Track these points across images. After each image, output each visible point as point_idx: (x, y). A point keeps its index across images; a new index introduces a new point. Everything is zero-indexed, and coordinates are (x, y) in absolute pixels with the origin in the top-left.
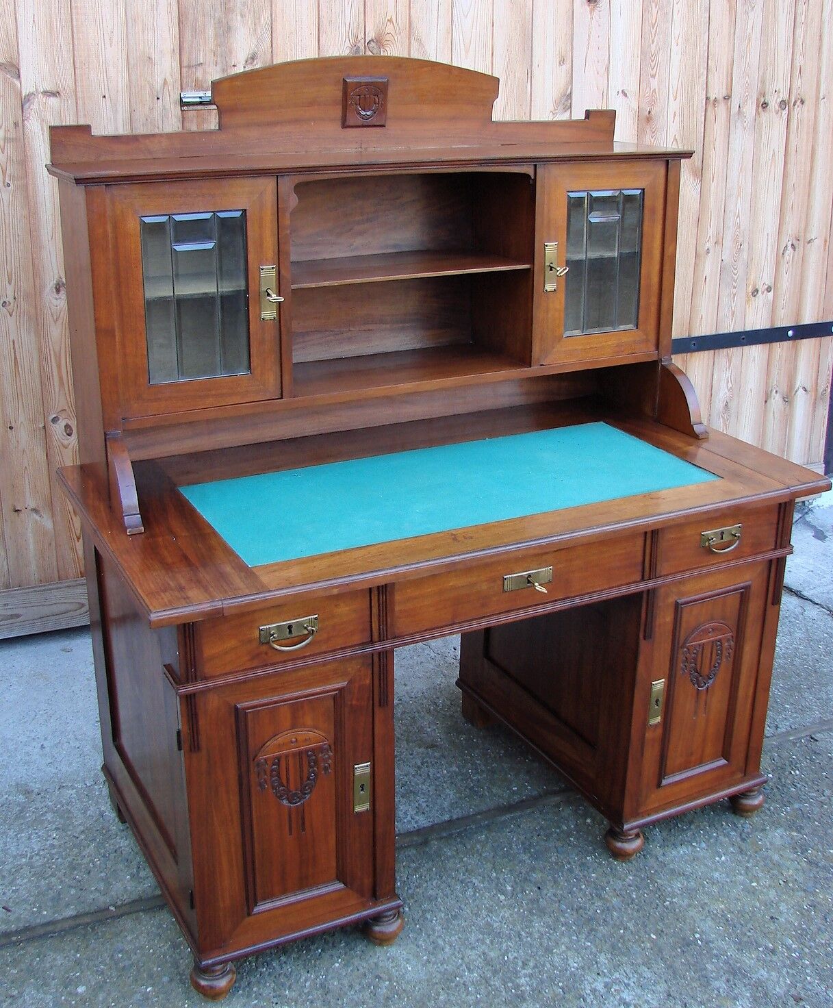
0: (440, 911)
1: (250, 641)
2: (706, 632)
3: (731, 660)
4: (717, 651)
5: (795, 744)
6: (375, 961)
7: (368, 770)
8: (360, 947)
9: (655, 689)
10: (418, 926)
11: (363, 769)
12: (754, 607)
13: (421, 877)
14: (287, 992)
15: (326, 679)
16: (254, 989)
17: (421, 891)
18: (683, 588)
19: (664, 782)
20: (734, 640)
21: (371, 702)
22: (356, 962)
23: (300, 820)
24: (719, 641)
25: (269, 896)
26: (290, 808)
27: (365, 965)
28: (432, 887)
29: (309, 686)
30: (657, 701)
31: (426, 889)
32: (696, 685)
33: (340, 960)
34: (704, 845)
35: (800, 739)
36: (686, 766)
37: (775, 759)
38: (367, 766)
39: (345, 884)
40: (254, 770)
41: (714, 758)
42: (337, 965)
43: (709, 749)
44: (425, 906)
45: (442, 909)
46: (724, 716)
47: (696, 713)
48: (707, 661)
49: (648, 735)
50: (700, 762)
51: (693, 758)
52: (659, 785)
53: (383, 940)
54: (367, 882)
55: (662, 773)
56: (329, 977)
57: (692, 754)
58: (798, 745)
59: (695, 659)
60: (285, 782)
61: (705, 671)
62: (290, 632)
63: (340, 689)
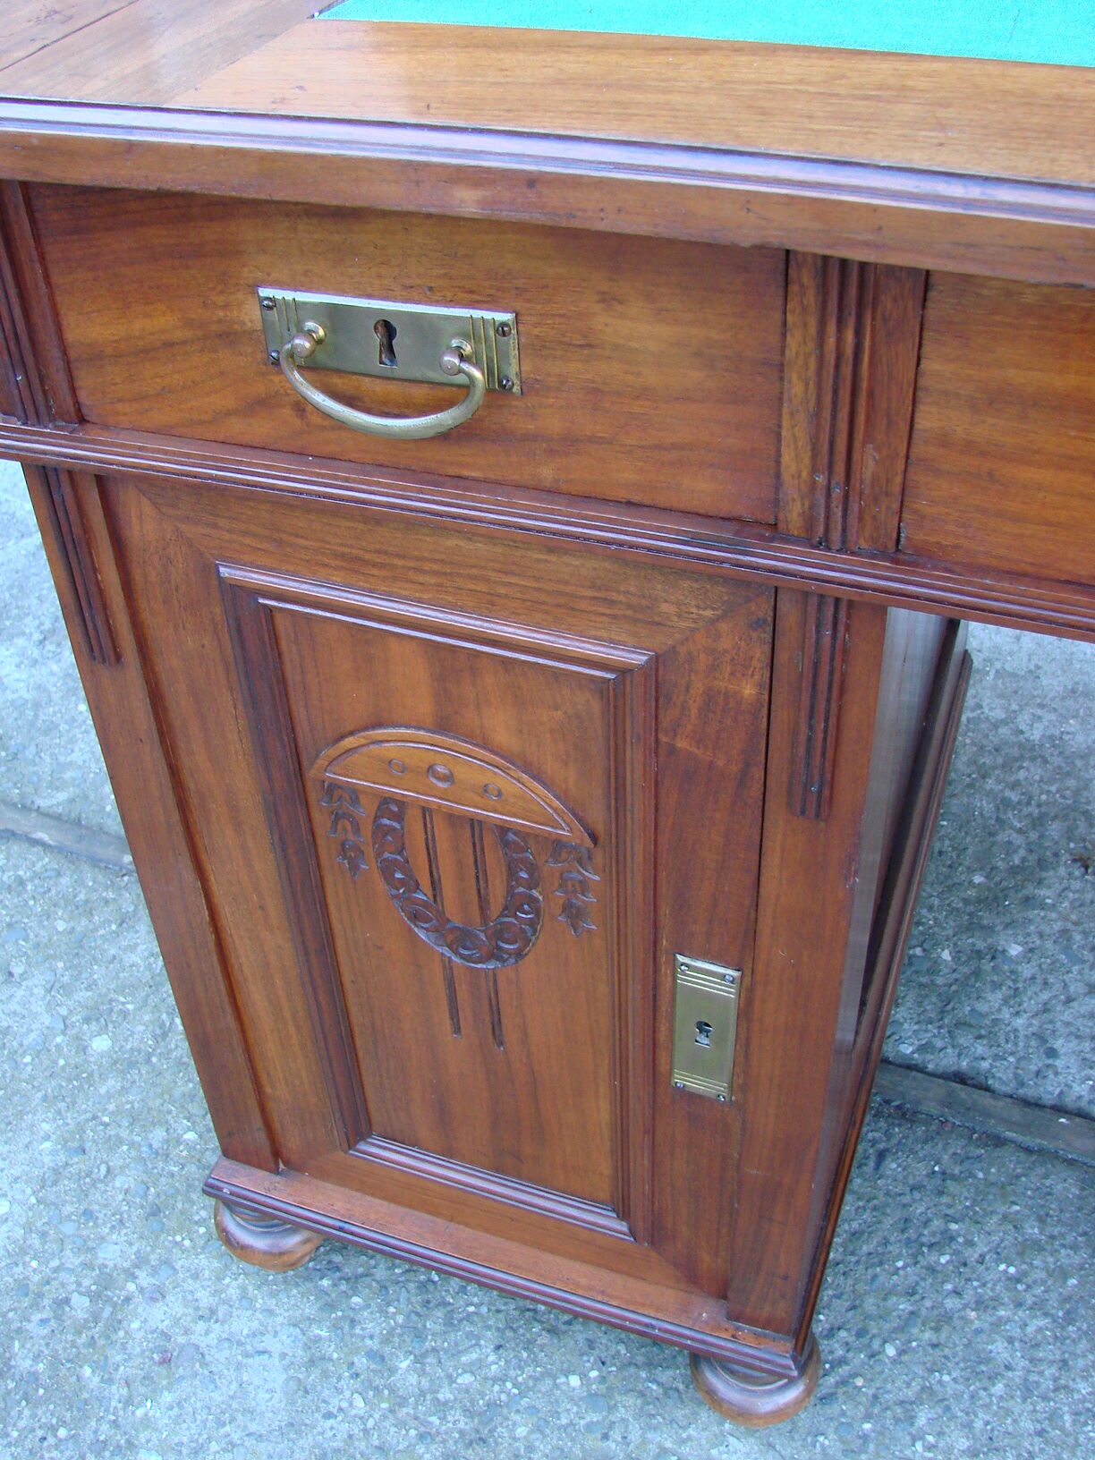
0: (968, 1426)
6: (668, 1444)
7: (728, 992)
8: (673, 1375)
10: (867, 1426)
11: (708, 977)
13: (1018, 1281)
14: (404, 1365)
16: (356, 1300)
17: (977, 1324)
21: (758, 773)
22: (627, 1406)
26: (447, 965)
27: (635, 1436)
28: (1017, 1332)
31: (997, 1325)
33: (594, 1374)
38: (723, 977)
42: (575, 1381)
44: (946, 1378)
45: (978, 1424)
54: (709, 1261)
56: (525, 1402)
60: (424, 881)
63: (624, 671)
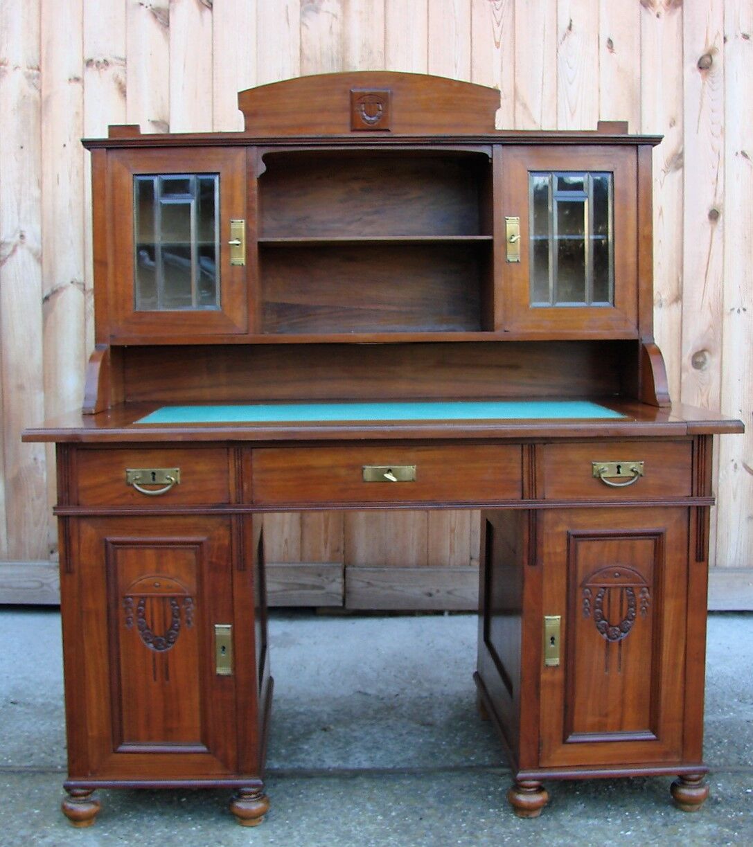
0: (317, 816)
1: (118, 480)
2: (612, 575)
3: (649, 616)
4: (629, 601)
7: (229, 633)
9: (548, 625)
11: (223, 630)
12: (673, 559)
15: (187, 531)
18: (576, 519)
19: (571, 739)
20: (650, 592)
21: (230, 563)
23: (164, 670)
24: (632, 589)
25: (135, 739)
26: (154, 654)
28: (327, 802)
29: (172, 533)
30: (553, 639)
32: (605, 635)
34: (619, 822)
36: (600, 728)
38: (227, 628)
39: (208, 748)
40: (122, 605)
41: (639, 727)
42: (194, 829)
43: (630, 715)
44: (308, 812)
46: (646, 679)
47: (607, 667)
48: (616, 609)
49: (545, 677)
50: (620, 727)
51: (610, 720)
52: (564, 741)
53: (244, 819)
54: (232, 754)
55: (568, 727)
57: (606, 715)
59: (600, 604)
60: (150, 625)
61: (616, 619)
62: (154, 479)
63: (200, 543)
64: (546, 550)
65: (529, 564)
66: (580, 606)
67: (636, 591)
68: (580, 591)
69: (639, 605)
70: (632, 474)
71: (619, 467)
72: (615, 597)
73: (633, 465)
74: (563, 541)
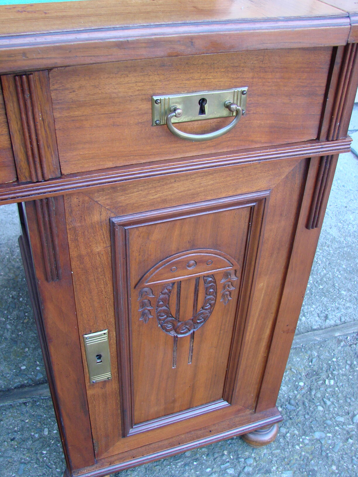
2: (186, 264)
3: (233, 299)
4: (207, 289)
5: (339, 341)
9: (92, 343)
12: (274, 230)
18: (122, 199)
19: (132, 431)
20: (239, 274)
24: (212, 276)
30: (99, 355)
32: (172, 333)
35: (347, 335)
37: (314, 360)
46: (222, 361)
47: (175, 362)
49: (93, 392)
50: (189, 407)
52: (124, 435)
55: (126, 424)
57: (174, 401)
58: (342, 344)
59: (166, 302)
61: (188, 312)
64: (74, 253)
65: (47, 279)
66: (136, 309)
67: (217, 278)
68: (134, 294)
69: (220, 292)
70: (225, 113)
71: (202, 102)
72: (188, 292)
73: (228, 95)
74: (103, 234)
